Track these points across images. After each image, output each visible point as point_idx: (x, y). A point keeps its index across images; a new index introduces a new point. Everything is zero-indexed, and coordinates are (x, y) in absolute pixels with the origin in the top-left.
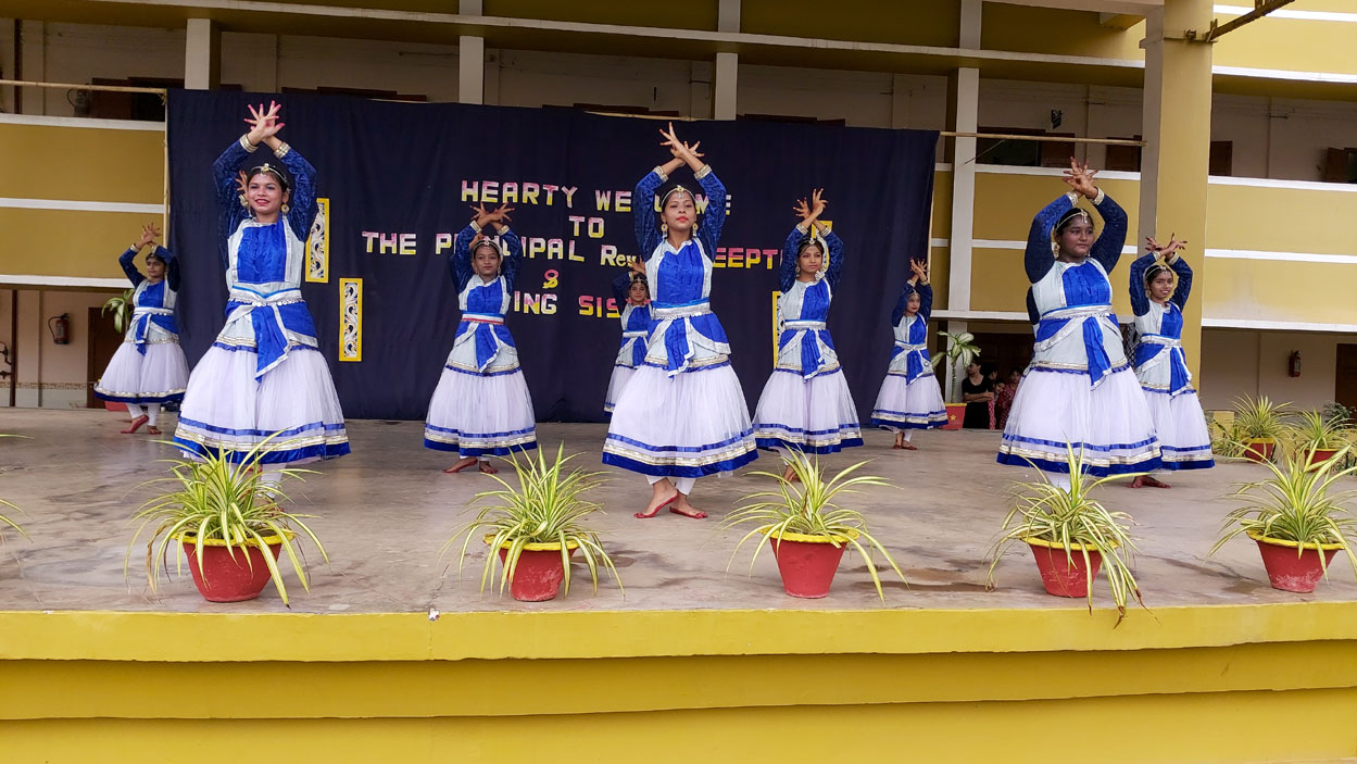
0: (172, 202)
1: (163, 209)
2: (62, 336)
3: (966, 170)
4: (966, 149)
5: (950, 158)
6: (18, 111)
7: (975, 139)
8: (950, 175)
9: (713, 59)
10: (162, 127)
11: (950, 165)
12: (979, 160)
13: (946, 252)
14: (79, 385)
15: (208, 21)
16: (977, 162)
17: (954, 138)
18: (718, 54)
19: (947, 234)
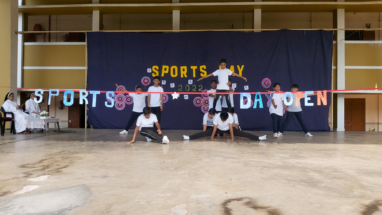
0: (88, 66)
1: (85, 68)
2: (61, 107)
3: (341, 43)
4: (341, 35)
5: (336, 39)
6: (49, 41)
7: (344, 31)
8: (336, 44)
9: (253, 12)
10: (85, 43)
11: (336, 41)
12: (346, 39)
13: (336, 70)
14: (66, 121)
15: (99, 11)
16: (345, 40)
17: (337, 30)
18: (255, 10)
19: (336, 65)
